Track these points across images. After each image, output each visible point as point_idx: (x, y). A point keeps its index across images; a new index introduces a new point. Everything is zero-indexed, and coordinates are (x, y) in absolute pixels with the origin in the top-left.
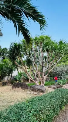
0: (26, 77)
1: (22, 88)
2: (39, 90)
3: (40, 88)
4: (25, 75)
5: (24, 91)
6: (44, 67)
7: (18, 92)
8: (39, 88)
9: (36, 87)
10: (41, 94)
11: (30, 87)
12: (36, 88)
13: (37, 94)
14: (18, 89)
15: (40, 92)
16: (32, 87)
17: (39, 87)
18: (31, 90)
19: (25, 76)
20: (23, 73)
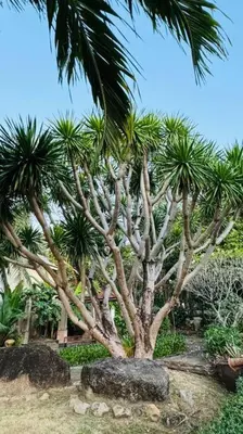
0: (45, 317)
1: (33, 380)
2: (137, 385)
3: (145, 378)
4: (40, 305)
5: (45, 396)
6: (152, 262)
7: (9, 404)
8: (136, 378)
9: (122, 370)
10: (153, 409)
11: (86, 374)
12: (122, 378)
13: (128, 413)
14: (9, 385)
15: (144, 399)
16: (99, 373)
17: (136, 373)
18: (89, 392)
19: (39, 312)
20: (30, 294)
